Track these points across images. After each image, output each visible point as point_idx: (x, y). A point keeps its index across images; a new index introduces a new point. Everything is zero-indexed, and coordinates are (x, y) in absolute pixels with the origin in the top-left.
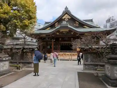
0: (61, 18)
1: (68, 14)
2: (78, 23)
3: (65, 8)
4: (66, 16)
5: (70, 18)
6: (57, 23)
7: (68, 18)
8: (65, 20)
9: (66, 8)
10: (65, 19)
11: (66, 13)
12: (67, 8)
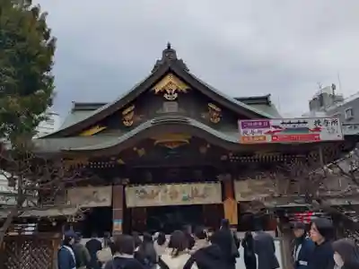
0: (148, 90)
1: (175, 74)
2: (218, 109)
3: (165, 52)
4: (171, 83)
5: (183, 88)
6: (133, 107)
7: (176, 91)
8: (166, 96)
9: (169, 52)
10: (165, 92)
11: (170, 71)
12: (173, 52)
